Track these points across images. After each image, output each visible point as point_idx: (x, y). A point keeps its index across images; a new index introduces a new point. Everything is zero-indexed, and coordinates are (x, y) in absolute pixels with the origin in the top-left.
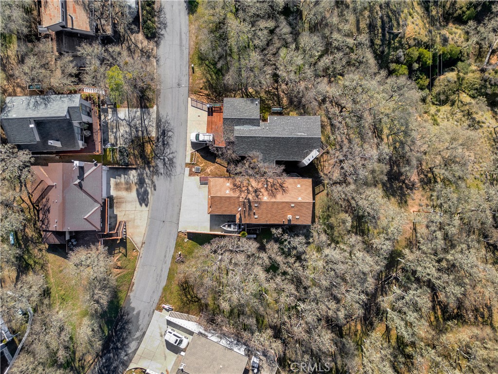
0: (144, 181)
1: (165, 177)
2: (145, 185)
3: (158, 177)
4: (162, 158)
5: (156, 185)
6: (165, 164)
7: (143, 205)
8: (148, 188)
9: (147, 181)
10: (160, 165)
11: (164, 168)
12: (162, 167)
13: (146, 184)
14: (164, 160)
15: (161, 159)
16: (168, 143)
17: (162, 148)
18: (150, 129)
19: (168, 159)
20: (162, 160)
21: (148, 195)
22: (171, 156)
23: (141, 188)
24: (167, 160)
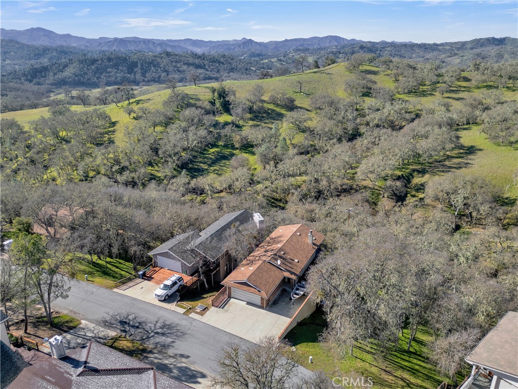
0: (165, 365)
1: (181, 339)
2: (172, 366)
3: (173, 347)
4: (152, 334)
5: (182, 353)
6: (163, 334)
7: (200, 380)
8: (179, 365)
9: (166, 362)
10: (161, 339)
11: (168, 337)
12: (164, 338)
13: (171, 364)
14: (157, 333)
15: (153, 336)
16: (139, 323)
17: (140, 330)
18: (101, 335)
19: (161, 328)
20: (156, 335)
21: (190, 369)
22: (159, 325)
23: (172, 372)
24: (160, 331)
